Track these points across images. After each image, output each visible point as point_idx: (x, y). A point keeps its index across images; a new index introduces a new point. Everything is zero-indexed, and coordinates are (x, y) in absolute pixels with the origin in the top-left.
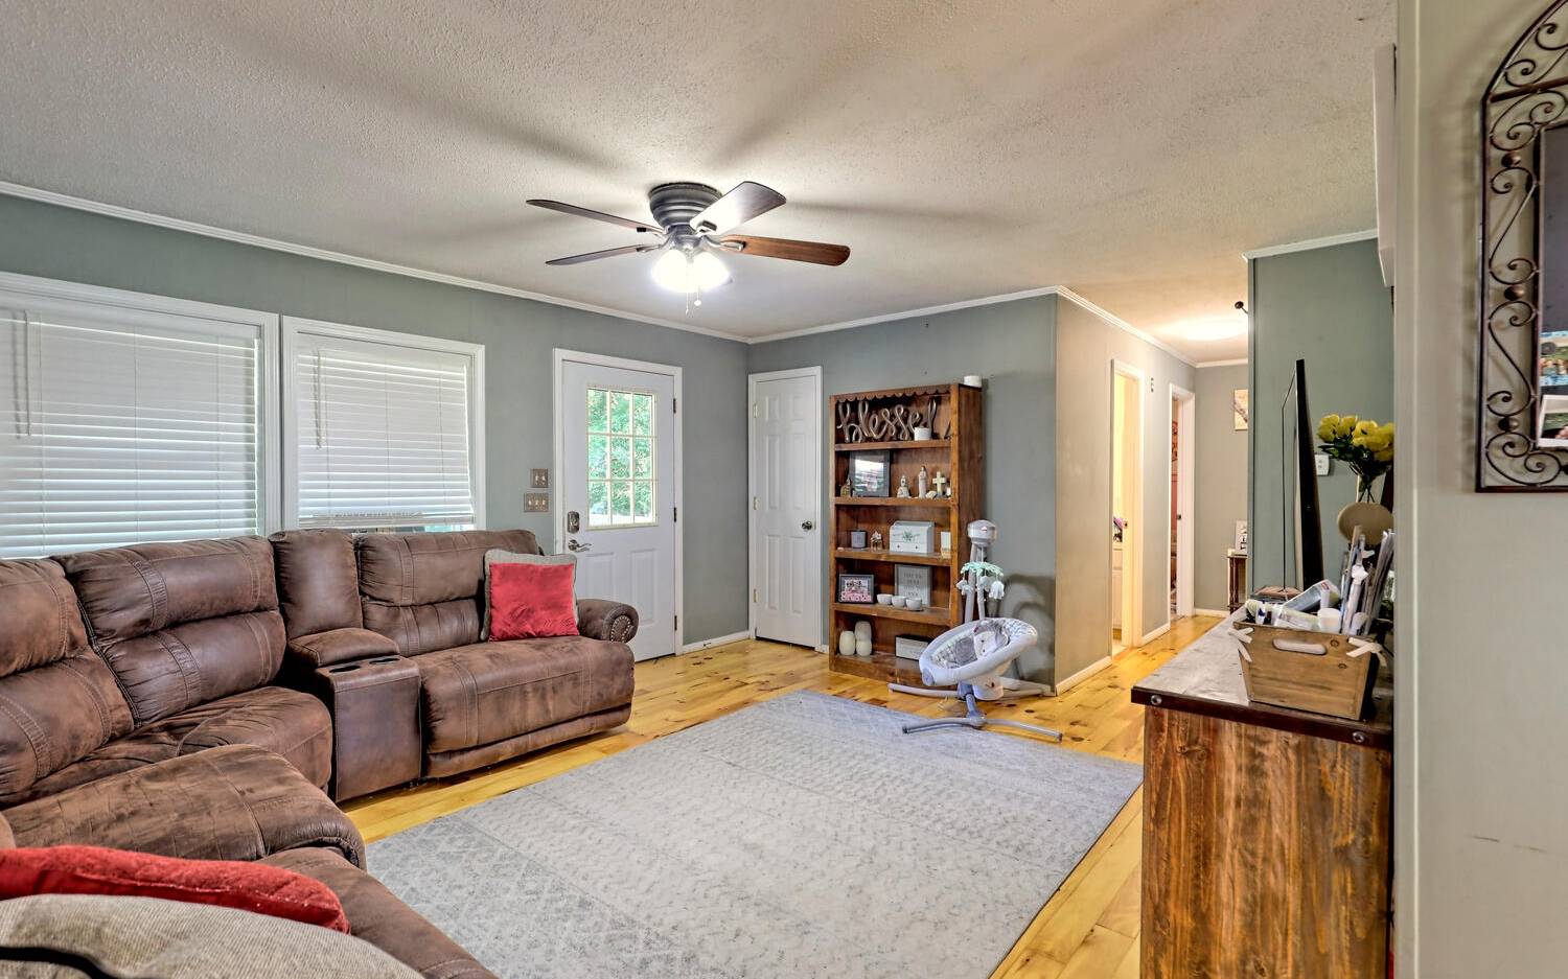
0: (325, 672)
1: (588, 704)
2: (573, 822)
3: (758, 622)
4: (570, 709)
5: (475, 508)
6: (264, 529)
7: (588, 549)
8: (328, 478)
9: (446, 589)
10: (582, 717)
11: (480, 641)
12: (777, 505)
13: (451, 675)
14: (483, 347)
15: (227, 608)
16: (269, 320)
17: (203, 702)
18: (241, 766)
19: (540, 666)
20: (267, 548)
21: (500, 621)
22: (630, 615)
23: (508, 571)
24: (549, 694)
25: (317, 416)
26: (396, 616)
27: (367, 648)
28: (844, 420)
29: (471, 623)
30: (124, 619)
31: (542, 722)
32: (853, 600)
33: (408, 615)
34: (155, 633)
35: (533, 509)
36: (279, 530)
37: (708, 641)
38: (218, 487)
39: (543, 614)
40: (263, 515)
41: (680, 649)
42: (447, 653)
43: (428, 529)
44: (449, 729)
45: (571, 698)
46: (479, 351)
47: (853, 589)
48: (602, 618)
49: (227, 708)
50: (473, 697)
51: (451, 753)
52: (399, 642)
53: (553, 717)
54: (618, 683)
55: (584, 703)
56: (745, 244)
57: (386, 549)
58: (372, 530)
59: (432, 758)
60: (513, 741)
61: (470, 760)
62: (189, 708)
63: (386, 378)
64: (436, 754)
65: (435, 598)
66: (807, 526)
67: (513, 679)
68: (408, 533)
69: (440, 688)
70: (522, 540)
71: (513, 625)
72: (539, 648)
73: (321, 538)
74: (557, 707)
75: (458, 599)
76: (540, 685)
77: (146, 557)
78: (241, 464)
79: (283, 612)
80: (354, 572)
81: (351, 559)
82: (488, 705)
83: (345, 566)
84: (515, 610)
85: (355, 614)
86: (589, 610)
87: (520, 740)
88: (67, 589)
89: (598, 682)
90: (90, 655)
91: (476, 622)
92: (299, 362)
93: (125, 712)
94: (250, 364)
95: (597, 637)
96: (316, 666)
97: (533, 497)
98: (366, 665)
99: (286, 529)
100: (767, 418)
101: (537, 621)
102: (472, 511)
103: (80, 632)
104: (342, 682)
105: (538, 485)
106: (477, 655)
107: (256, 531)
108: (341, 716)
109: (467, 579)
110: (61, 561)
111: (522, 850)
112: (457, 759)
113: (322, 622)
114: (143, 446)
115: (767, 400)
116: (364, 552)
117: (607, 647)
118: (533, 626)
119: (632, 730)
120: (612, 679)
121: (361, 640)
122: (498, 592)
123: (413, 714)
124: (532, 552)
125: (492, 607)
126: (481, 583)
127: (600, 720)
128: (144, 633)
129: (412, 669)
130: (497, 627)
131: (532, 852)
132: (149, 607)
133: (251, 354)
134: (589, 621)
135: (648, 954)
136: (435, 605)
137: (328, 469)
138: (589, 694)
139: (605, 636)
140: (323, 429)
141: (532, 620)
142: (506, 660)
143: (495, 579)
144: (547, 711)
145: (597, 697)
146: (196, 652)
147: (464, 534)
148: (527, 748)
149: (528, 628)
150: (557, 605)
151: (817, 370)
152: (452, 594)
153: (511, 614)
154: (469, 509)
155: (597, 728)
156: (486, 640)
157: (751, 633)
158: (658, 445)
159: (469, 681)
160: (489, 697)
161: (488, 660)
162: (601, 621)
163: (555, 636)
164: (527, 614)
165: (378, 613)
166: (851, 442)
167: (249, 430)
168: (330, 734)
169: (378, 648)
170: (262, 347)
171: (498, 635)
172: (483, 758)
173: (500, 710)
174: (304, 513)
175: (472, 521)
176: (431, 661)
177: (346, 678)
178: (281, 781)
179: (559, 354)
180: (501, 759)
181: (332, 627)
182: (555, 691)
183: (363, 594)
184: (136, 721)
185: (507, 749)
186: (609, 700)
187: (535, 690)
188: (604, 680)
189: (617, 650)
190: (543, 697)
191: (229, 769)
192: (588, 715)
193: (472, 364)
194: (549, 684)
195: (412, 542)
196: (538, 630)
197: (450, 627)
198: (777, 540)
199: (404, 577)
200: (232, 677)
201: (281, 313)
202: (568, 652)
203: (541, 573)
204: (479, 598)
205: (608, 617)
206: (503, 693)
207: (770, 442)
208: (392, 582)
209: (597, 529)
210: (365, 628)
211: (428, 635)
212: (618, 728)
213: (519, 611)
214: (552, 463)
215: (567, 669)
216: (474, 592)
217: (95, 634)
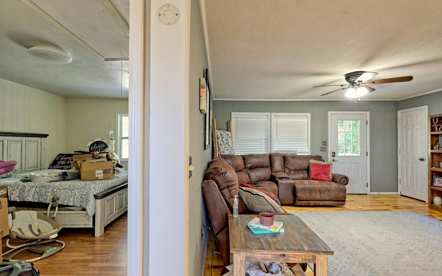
0: (277, 179)
1: (333, 198)
2: (324, 220)
3: (401, 189)
4: (327, 198)
5: (308, 150)
6: (268, 153)
7: (338, 162)
8: (279, 143)
9: (300, 167)
10: (331, 200)
11: (308, 179)
12: (409, 152)
13: (300, 184)
14: (310, 113)
15: (262, 166)
16: (269, 114)
17: (259, 181)
18: (264, 189)
19: (320, 186)
20: (268, 156)
21: (312, 175)
22: (347, 179)
23: (314, 165)
24: (322, 193)
25: (277, 131)
26: (290, 171)
27: (284, 176)
28: (435, 124)
29: (306, 175)
30: (249, 166)
31: (320, 199)
32: (440, 186)
33: (293, 172)
34: (253, 169)
35: (322, 151)
36: (270, 153)
37: (380, 193)
38: (261, 145)
39: (322, 175)
40: (268, 150)
41: (369, 193)
42: (300, 180)
43: (298, 154)
44: (299, 195)
45: (328, 195)
46: (309, 115)
47: (440, 182)
48: (338, 178)
49: (262, 182)
50: (304, 190)
51: (300, 200)
52: (291, 177)
53: (323, 198)
54: (341, 195)
55: (332, 197)
56: (374, 82)
57: (289, 158)
58: (286, 154)
59: (296, 200)
60: (314, 201)
61: (304, 203)
62: (257, 181)
63: (289, 123)
64: (297, 200)
65: (298, 169)
66: (422, 160)
67: (313, 188)
68: (294, 155)
69: (298, 186)
70: (319, 158)
71: (315, 177)
72: (320, 182)
73: (277, 155)
74: (324, 196)
75: (303, 170)
76: (320, 190)
77: (252, 156)
78: (264, 141)
79: (271, 168)
80: (283, 162)
81: (282, 159)
82: (308, 191)
83: (281, 161)
84: (316, 173)
85: (283, 170)
86: (335, 176)
87: (315, 202)
88: (243, 160)
89: (335, 193)
90: (245, 171)
91: (307, 175)
92: (274, 121)
93: (249, 180)
94: (266, 122)
95: (336, 182)
96: (276, 178)
97: (322, 148)
98: (284, 179)
99: (271, 153)
100: (405, 124)
101: (321, 177)
102: (307, 151)
103: (244, 167)
104: (280, 182)
105: (324, 145)
106: (306, 182)
107: (267, 153)
108: (279, 188)
109: (305, 165)
110: (242, 156)
111: (312, 221)
112: (301, 202)
113: (277, 171)
114: (251, 138)
115: (405, 118)
116: (285, 158)
117: (339, 185)
118: (320, 177)
119: (346, 207)
120: (340, 193)
121: (283, 175)
122: (312, 169)
123: (292, 190)
124: (321, 161)
125: (310, 172)
126: (308, 167)
127: (337, 203)
128: (251, 168)
129: (292, 182)
130: (311, 177)
131: (314, 222)
132: (252, 164)
133: (266, 121)
134: (334, 178)
135: (334, 244)
136: (298, 170)
137: (279, 142)
138: (333, 195)
139: (338, 182)
140: (278, 134)
141: (319, 176)
142: (312, 184)
143: (311, 166)
144: (322, 197)
145: (335, 196)
146: (258, 173)
147: (305, 156)
148: (317, 204)
149: (318, 178)
150: (326, 174)
151: (426, 107)
152: (302, 168)
153: (315, 174)
154: (306, 150)
155: (335, 204)
156: (309, 179)
157: (399, 193)
158: (361, 134)
159: (304, 186)
160: (308, 190)
161: (308, 183)
162: (337, 179)
163: (325, 181)
164: (319, 174)
165: (287, 170)
166: (438, 131)
167: (266, 134)
168: (277, 190)
169: (286, 177)
170: (268, 119)
171: (311, 178)
172: (307, 203)
173: (310, 194)
174: (274, 150)
175: (307, 153)
176: (296, 181)
177: (280, 181)
178: (269, 192)
179: (330, 113)
180: (311, 205)
181: (279, 172)
182: (324, 192)
183: (284, 166)
184: (250, 182)
185: (312, 203)
186: (339, 198)
187: (319, 191)
188: (337, 193)
189: (342, 186)
190: (321, 193)
191: (262, 189)
192: (333, 200)
193: (308, 118)
194: (322, 191)
195: (294, 157)
196: (321, 179)
197: (301, 175)
198: (409, 165)
199: (293, 164)
200: (263, 178)
201: (271, 112)
202: (327, 184)
203: (323, 166)
204: (308, 170)
205: (340, 178)
206: (311, 190)
207: (406, 131)
208: (290, 164)
209: (340, 156)
210: (284, 173)
211: (296, 176)
212: (341, 206)
213: (316, 174)
214: (327, 139)
215: (327, 188)
216: (307, 168)
217: (246, 168)
